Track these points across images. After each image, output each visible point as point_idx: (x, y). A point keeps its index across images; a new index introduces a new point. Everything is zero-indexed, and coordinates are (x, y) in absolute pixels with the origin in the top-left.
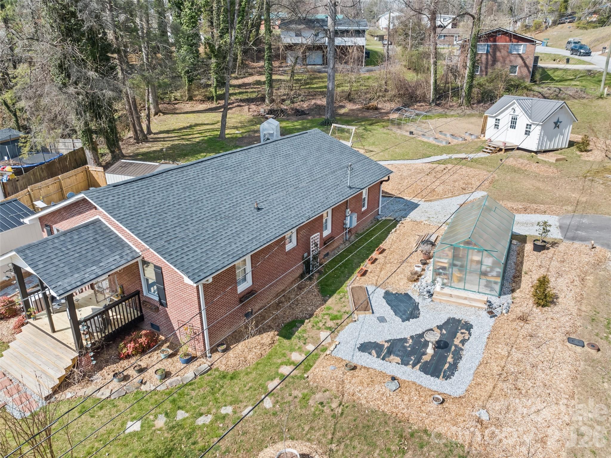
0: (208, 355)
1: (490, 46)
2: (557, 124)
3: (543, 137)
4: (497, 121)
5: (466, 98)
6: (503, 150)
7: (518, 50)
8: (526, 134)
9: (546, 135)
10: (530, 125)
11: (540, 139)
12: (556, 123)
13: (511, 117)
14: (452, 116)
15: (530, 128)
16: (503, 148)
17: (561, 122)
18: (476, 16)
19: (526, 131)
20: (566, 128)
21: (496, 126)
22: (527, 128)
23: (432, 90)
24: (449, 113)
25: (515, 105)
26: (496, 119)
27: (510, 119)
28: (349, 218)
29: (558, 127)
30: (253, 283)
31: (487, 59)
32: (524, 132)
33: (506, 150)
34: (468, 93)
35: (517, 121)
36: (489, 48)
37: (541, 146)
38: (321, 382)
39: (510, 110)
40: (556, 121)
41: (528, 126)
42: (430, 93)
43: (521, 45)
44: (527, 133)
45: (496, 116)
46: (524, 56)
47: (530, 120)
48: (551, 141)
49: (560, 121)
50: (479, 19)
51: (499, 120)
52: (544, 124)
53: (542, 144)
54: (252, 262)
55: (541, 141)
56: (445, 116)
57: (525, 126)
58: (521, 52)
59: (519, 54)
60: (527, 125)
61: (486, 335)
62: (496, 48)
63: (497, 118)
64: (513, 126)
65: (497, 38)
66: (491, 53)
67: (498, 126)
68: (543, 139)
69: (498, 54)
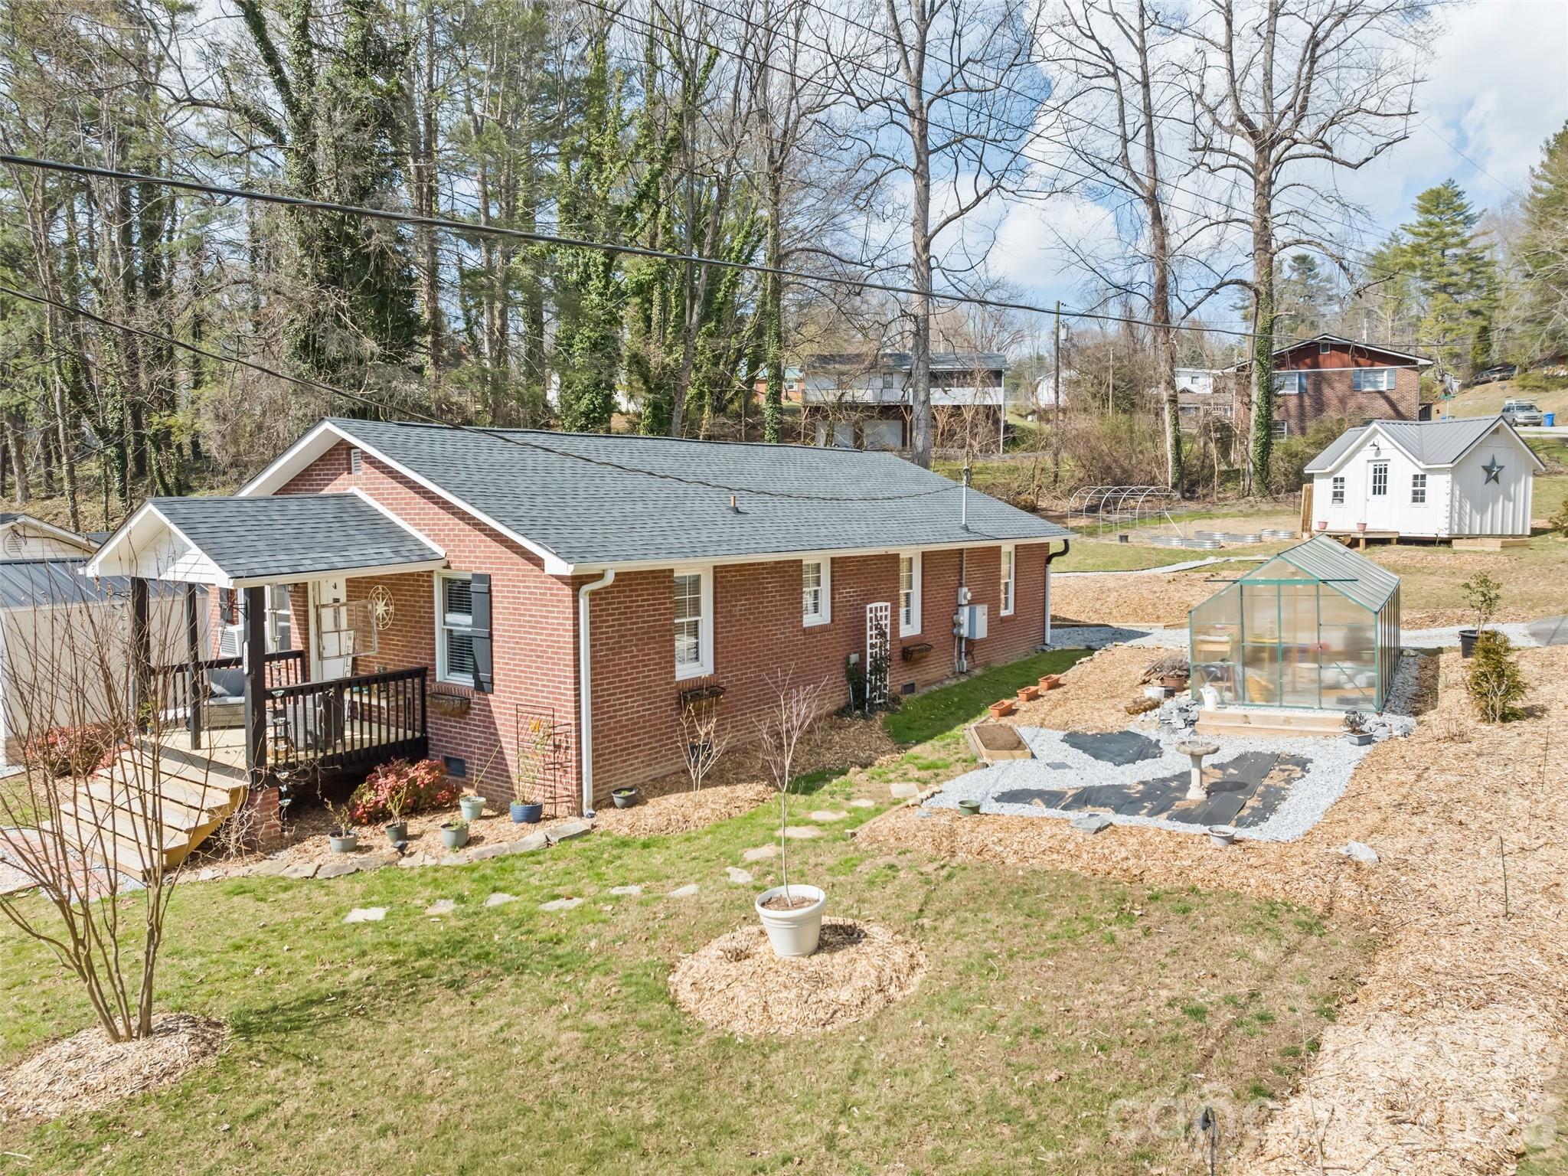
0: (586, 811)
1: (1307, 375)
2: (1492, 473)
3: (1460, 502)
4: (1339, 484)
5: (1257, 477)
6: (1362, 542)
7: (1375, 383)
8: (1415, 500)
9: (1467, 497)
10: (1423, 477)
11: (1452, 506)
12: (1488, 469)
13: (1371, 466)
14: (1225, 516)
15: (1423, 485)
16: (1360, 536)
17: (1502, 467)
18: (1262, 289)
19: (1415, 493)
20: (1517, 481)
21: (1338, 496)
22: (1415, 485)
23: (1170, 463)
24: (1214, 510)
25: (1379, 436)
26: (1336, 480)
27: (1371, 475)
28: (966, 610)
29: (1496, 478)
30: (716, 669)
31: (1301, 406)
32: (1410, 496)
33: (1370, 542)
34: (1263, 465)
35: (1388, 474)
36: (1304, 381)
37: (1459, 525)
38: (892, 840)
39: (1368, 453)
40: (1488, 463)
41: (1419, 480)
42: (1166, 471)
43: (1382, 371)
44: (1418, 497)
45: (1332, 473)
46: (1394, 397)
47: (1421, 464)
48: (1482, 511)
49: (1498, 463)
50: (1270, 295)
51: (1342, 480)
52: (1457, 467)
53: (1460, 518)
54: (715, 608)
55: (1455, 511)
56: (1209, 516)
57: (1411, 481)
58: (1384, 388)
59: (1380, 392)
60: (1416, 477)
61: (1354, 765)
62: (1319, 381)
63: (1338, 475)
64: (1380, 486)
65: (1321, 358)
66: (1311, 392)
67: (1342, 494)
68: (1461, 507)
69: (1327, 391)
